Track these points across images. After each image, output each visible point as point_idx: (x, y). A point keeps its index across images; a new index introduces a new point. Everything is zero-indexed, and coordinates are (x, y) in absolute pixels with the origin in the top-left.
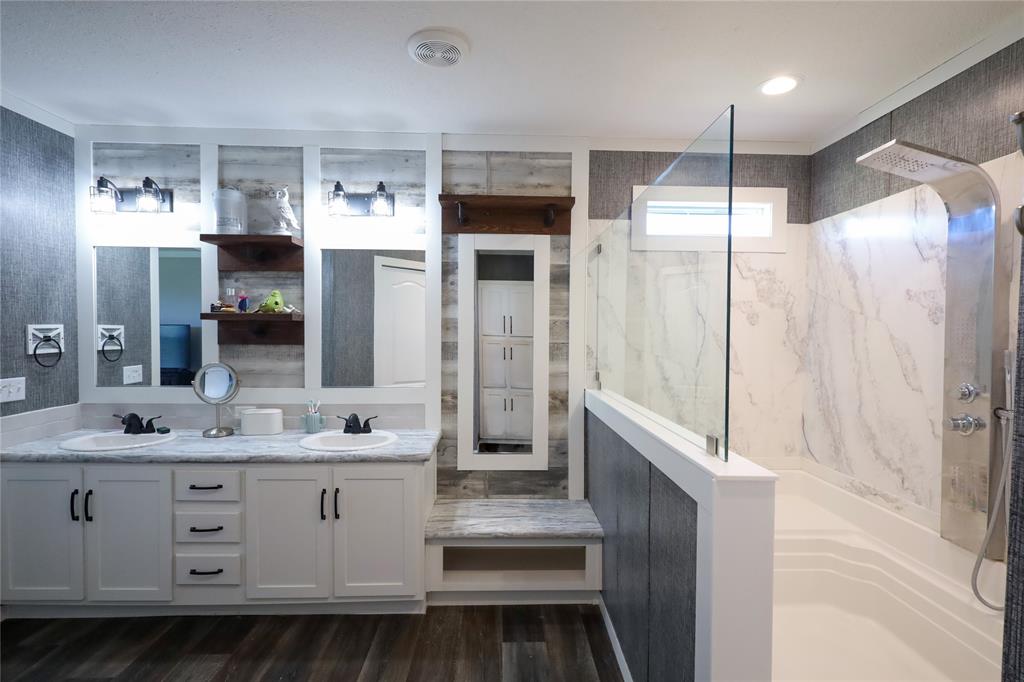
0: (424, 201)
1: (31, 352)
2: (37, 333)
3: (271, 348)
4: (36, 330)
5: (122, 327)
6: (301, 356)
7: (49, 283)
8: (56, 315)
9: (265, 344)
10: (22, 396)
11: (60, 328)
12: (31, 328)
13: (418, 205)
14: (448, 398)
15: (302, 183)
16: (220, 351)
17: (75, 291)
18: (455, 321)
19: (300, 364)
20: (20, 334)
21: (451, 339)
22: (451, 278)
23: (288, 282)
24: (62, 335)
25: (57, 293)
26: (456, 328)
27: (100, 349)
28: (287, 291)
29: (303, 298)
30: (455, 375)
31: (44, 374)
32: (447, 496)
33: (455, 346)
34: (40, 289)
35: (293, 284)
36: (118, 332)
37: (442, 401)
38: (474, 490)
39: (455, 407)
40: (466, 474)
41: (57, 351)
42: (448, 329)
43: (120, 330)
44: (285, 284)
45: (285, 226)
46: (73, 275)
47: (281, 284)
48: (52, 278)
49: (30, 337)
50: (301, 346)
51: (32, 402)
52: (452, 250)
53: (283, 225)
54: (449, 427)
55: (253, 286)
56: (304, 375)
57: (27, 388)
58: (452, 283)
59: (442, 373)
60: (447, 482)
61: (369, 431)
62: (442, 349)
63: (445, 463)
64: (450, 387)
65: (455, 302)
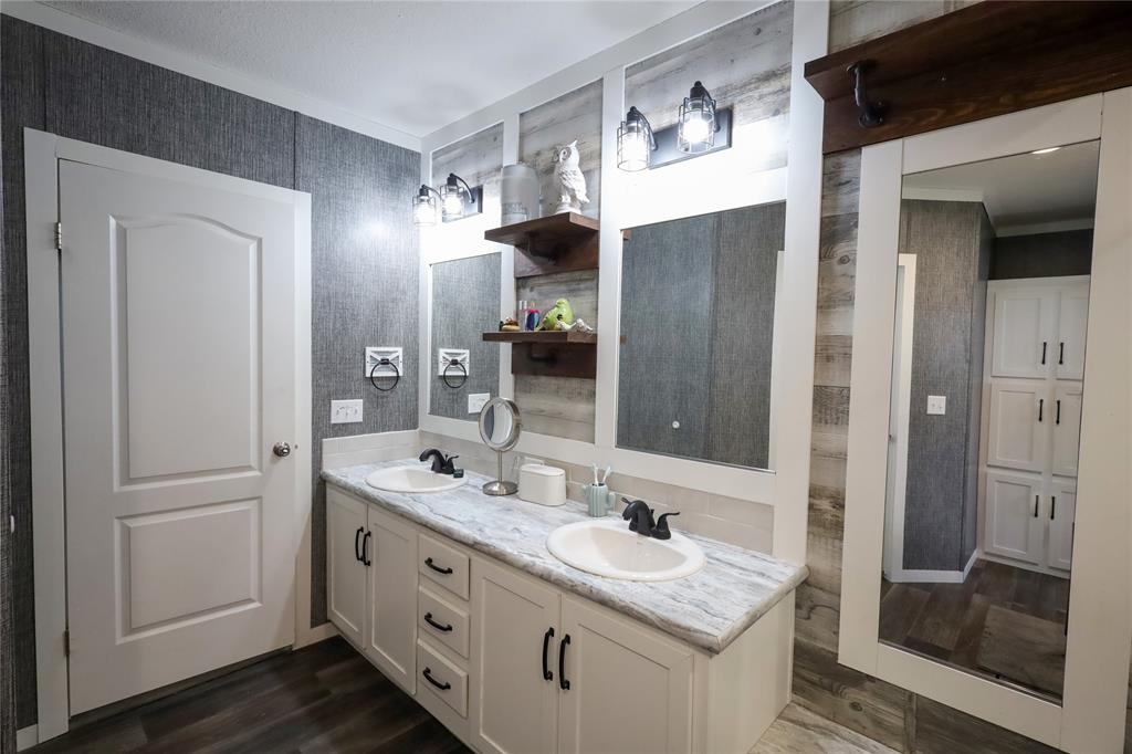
0: (788, 99)
1: (368, 375)
2: (375, 356)
3: (562, 382)
4: (375, 352)
5: (467, 352)
6: (592, 395)
7: (390, 305)
8: (396, 339)
9: (556, 375)
10: (359, 418)
11: (400, 351)
12: (369, 351)
13: (776, 113)
14: (825, 505)
15: (601, 134)
16: (516, 383)
17: (418, 313)
18: (846, 344)
19: (590, 407)
20: (359, 357)
21: (836, 381)
22: (841, 249)
23: (582, 286)
24: (401, 359)
25: (397, 315)
26: (847, 356)
27: (441, 373)
28: (579, 300)
29: (597, 310)
30: (841, 457)
31: (382, 397)
32: (814, 706)
33: (844, 395)
34: (380, 310)
35: (587, 289)
36: (463, 357)
37: (811, 507)
38: (878, 723)
39: (838, 526)
40: (858, 679)
41: (395, 374)
42: (829, 359)
43: (464, 355)
44: (579, 290)
45: (569, 199)
46: (416, 297)
47: (574, 290)
48: (394, 300)
49: (368, 359)
50: (592, 381)
51: (370, 425)
52: (845, 189)
53: (566, 199)
54: (823, 565)
55: (547, 295)
56: (594, 425)
57: (365, 410)
58: (843, 261)
59: (813, 450)
60: (815, 678)
61: (667, 536)
62: (815, 401)
63: (809, 635)
64: (829, 482)
65: (849, 300)
